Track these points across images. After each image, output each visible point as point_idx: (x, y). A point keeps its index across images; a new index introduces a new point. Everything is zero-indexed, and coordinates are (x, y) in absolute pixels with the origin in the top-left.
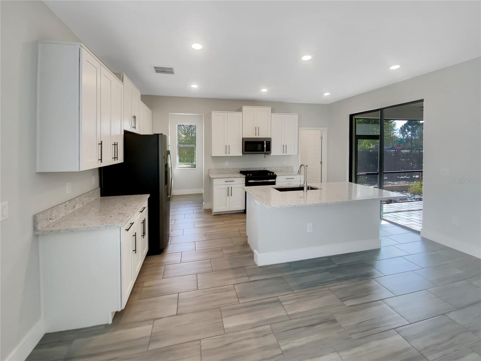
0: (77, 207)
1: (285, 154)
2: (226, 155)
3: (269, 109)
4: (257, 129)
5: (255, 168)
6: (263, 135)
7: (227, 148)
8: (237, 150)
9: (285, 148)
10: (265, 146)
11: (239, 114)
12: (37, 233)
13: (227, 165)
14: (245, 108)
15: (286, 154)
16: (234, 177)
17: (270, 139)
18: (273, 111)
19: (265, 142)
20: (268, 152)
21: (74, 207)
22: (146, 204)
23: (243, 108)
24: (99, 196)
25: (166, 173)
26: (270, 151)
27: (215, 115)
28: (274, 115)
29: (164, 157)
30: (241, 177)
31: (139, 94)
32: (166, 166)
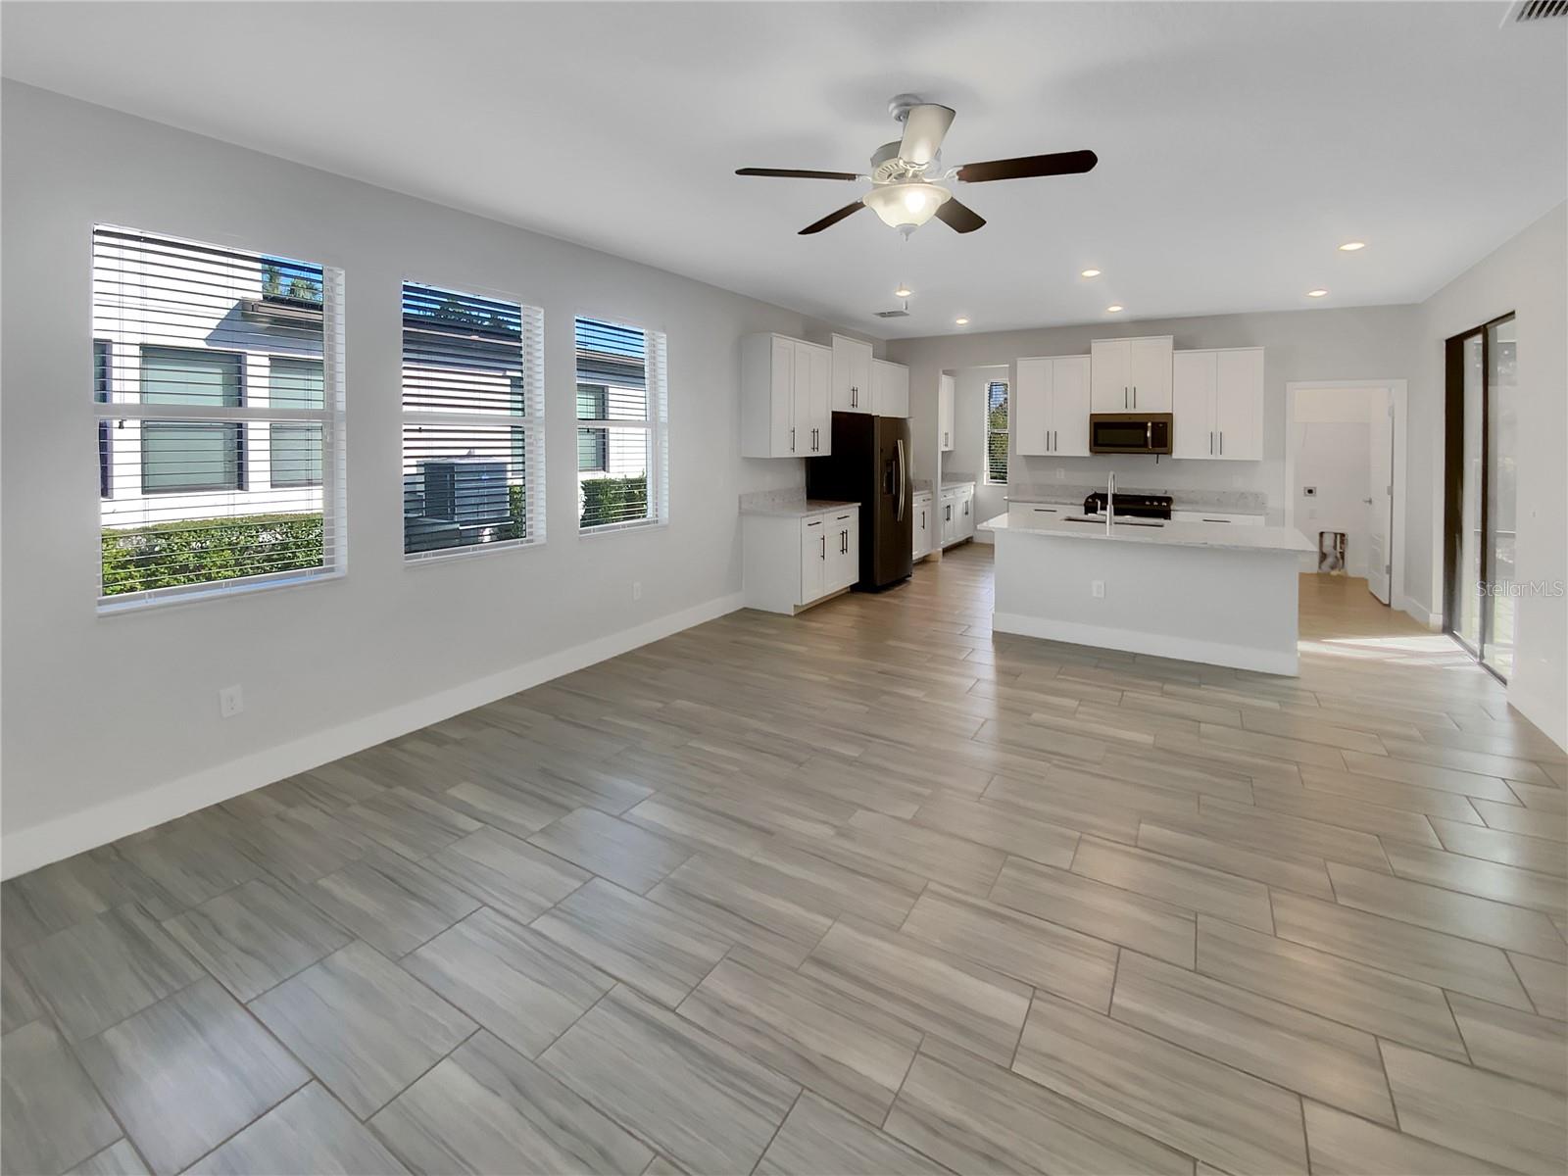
1: (1216, 456)
2: (1049, 454)
3: (1167, 342)
4: (1130, 393)
6: (1148, 404)
7: (1051, 438)
8: (1077, 442)
9: (1216, 440)
10: (1149, 434)
11: (1084, 359)
12: (741, 511)
13: (1061, 476)
14: (1097, 346)
15: (1220, 457)
16: (1056, 503)
17: (1170, 415)
18: (1179, 345)
19: (1149, 424)
20: (1158, 449)
22: (851, 512)
23: (1093, 345)
24: (805, 497)
25: (890, 475)
26: (1166, 446)
27: (1024, 365)
28: (1183, 355)
29: (882, 450)
30: (1072, 504)
31: (868, 349)
32: (888, 465)
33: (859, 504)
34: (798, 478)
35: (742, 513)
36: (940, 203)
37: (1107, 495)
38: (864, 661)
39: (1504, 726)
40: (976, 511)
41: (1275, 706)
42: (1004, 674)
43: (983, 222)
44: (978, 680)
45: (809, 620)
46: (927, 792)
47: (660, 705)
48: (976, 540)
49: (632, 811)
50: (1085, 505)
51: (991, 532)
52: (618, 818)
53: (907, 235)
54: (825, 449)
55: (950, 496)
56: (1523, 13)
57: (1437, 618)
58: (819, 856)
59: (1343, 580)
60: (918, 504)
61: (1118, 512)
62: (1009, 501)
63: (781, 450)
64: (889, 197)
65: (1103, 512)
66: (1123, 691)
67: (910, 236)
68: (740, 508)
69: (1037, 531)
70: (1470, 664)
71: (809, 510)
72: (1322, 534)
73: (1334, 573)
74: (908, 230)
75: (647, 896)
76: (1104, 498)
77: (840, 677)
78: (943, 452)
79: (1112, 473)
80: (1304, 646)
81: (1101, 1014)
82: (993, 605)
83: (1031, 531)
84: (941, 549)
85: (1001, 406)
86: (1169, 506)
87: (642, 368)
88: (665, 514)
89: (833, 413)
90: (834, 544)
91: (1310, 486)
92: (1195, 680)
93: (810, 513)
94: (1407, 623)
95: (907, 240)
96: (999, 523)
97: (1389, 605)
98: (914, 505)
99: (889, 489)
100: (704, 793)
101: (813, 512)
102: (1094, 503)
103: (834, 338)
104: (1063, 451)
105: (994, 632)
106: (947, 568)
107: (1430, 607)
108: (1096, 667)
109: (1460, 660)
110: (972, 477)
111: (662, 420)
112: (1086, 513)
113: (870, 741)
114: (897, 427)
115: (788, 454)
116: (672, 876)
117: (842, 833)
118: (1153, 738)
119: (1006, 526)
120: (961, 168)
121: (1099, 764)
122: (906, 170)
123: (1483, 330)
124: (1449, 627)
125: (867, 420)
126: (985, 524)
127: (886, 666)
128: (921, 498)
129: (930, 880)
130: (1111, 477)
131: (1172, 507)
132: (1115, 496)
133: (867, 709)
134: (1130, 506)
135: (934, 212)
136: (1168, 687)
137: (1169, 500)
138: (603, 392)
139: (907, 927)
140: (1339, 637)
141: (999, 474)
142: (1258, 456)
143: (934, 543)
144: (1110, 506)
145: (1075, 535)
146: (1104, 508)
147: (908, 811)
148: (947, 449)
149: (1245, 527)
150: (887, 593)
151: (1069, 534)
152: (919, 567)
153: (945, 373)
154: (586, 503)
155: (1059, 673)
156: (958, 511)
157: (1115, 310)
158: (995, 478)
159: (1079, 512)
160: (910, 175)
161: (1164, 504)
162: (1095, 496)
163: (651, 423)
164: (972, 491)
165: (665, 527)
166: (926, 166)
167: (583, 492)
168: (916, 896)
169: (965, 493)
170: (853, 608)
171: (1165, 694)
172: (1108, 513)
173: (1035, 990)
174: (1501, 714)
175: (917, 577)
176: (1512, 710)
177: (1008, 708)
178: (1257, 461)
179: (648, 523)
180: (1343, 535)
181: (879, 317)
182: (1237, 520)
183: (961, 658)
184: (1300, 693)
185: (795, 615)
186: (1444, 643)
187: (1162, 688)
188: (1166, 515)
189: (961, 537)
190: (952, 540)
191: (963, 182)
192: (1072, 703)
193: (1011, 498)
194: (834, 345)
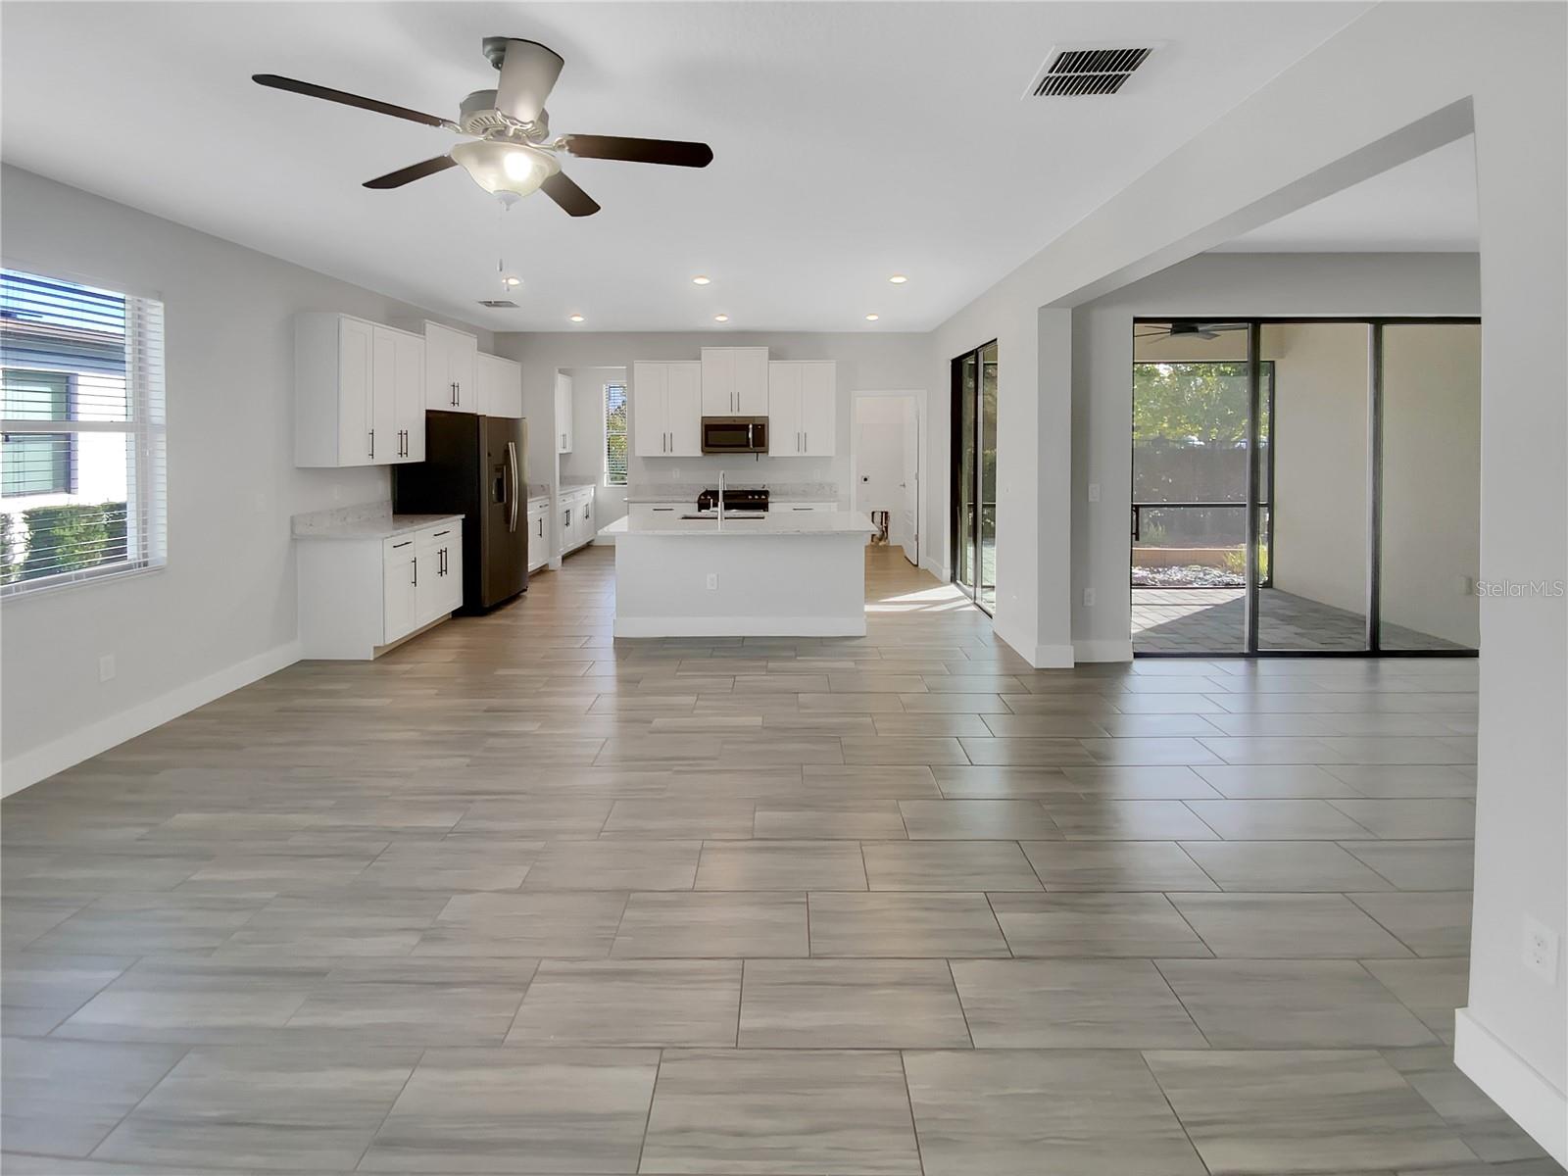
0: (349, 520)
2: (665, 455)
3: (764, 351)
4: (734, 399)
5: (741, 485)
6: (748, 410)
7: (667, 440)
8: (690, 443)
9: (802, 440)
10: (750, 435)
11: (693, 365)
12: (294, 537)
13: (676, 475)
14: (707, 353)
15: (806, 454)
16: (674, 502)
17: (767, 418)
18: (774, 356)
19: (751, 426)
20: (758, 449)
21: (345, 518)
22: (452, 527)
23: (703, 351)
24: (391, 513)
25: (500, 482)
26: (763, 446)
27: (642, 368)
28: (775, 364)
29: (489, 455)
30: (687, 502)
31: (473, 341)
32: (497, 470)
33: (463, 516)
34: (382, 491)
35: (295, 540)
36: (546, 176)
37: (718, 492)
38: (466, 701)
39: (992, 651)
40: (597, 515)
41: (851, 665)
42: (627, 684)
43: (597, 208)
44: (599, 695)
45: (394, 663)
46: (539, 845)
47: (142, 831)
48: (595, 543)
49: (73, 1019)
50: (698, 502)
51: (613, 538)
52: (46, 1038)
53: (508, 204)
54: (417, 454)
55: (569, 500)
56: (1038, 90)
57: (947, 572)
58: (397, 980)
59: (886, 548)
60: (534, 512)
61: (728, 507)
62: (629, 502)
63: (354, 454)
64: (484, 155)
65: (715, 509)
66: (735, 676)
67: (512, 206)
68: (292, 532)
69: (657, 532)
70: (968, 605)
71: (396, 529)
72: (873, 513)
73: (881, 543)
74: (509, 198)
75: (94, 1155)
76: (715, 494)
77: (434, 728)
78: (560, 454)
79: (722, 472)
80: (868, 608)
81: (730, 1048)
82: (614, 610)
83: (650, 533)
84: (560, 557)
85: (619, 408)
86: (767, 498)
87: (121, 349)
88: (160, 551)
89: (427, 411)
90: (429, 566)
91: (865, 476)
92: (793, 654)
93: (395, 532)
94: (930, 580)
95: (507, 210)
96: (619, 527)
97: (917, 566)
98: (528, 513)
99: (500, 498)
100: (215, 948)
101: (400, 531)
102: (707, 500)
103: (427, 325)
104: (679, 451)
105: (615, 638)
106: (567, 577)
107: (942, 564)
108: (711, 657)
109: (962, 603)
110: (592, 479)
111: (156, 420)
112: (699, 511)
113: (471, 802)
114: (508, 428)
115: (367, 461)
116: (145, 1104)
117: (429, 936)
118: (761, 719)
119: (626, 530)
120: (572, 138)
121: (715, 759)
122: (506, 127)
123: (974, 353)
124: (953, 579)
125: (472, 421)
126: (605, 529)
127: (495, 702)
128: (538, 504)
129: (541, 959)
130: (721, 476)
131: (769, 500)
132: (724, 492)
133: (468, 761)
134: (736, 501)
135: (540, 182)
136: (771, 665)
137: (766, 493)
138: (67, 382)
139: (514, 1036)
140: (893, 596)
141: (618, 475)
142: (832, 453)
143: (551, 550)
144: (721, 503)
145: (692, 533)
146: (716, 505)
147: (515, 877)
148: (565, 452)
149: (825, 514)
150: (498, 613)
151: (686, 532)
152: (538, 577)
153: (560, 372)
154: (33, 543)
155: (678, 671)
156: (577, 516)
157: (721, 320)
158: (616, 478)
159: (692, 509)
160: (511, 133)
161: (763, 497)
162: (707, 493)
163: (137, 426)
164: (592, 494)
165: (160, 570)
166: (531, 125)
167: (25, 527)
168: (525, 987)
169: (586, 495)
170: (455, 639)
171: (770, 672)
172: (719, 509)
173: (662, 1050)
174: (989, 640)
175: (534, 592)
176: (996, 636)
177: (630, 720)
178: (830, 457)
179: (130, 567)
180: (886, 513)
181: (484, 306)
182: (820, 508)
183: (581, 673)
184: (869, 650)
185: (375, 659)
186: (951, 591)
187: (766, 667)
188: (764, 507)
189: (581, 542)
190: (572, 546)
191: (573, 155)
192: (690, 700)
193: (632, 499)
194: (427, 334)
